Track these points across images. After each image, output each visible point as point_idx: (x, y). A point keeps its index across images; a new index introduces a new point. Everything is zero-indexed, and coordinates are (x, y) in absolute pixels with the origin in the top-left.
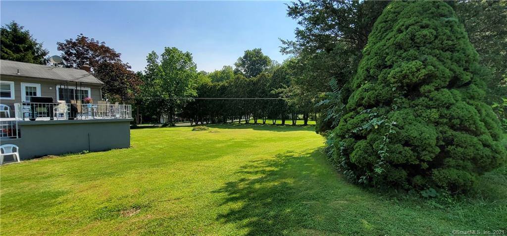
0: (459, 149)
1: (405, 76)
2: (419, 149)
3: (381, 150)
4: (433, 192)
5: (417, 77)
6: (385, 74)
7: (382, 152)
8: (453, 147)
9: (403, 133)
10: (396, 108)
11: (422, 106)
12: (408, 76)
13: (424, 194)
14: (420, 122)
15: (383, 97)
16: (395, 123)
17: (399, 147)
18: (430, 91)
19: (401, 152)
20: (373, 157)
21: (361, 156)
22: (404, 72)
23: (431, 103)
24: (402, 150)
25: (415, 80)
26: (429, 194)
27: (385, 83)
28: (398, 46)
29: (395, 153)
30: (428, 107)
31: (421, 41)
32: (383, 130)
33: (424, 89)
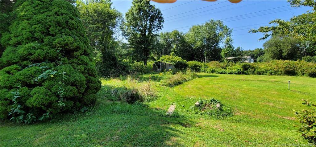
0: (93, 85)
1: (66, 44)
2: (79, 87)
3: (59, 91)
4: (85, 108)
5: (73, 46)
6: (50, 39)
7: (61, 92)
8: (90, 84)
9: (72, 79)
10: (61, 63)
11: (75, 63)
12: (68, 44)
13: (82, 110)
14: (77, 72)
15: (50, 56)
16: (65, 73)
17: (69, 87)
18: (78, 56)
19: (71, 90)
20: (53, 97)
21: (43, 99)
22: (66, 42)
23: (79, 62)
24: (72, 89)
25: (72, 48)
26: (84, 110)
27: (50, 46)
28: (57, 23)
29: (68, 91)
30: (78, 64)
31: (72, 26)
32: (58, 78)
33: (76, 53)
